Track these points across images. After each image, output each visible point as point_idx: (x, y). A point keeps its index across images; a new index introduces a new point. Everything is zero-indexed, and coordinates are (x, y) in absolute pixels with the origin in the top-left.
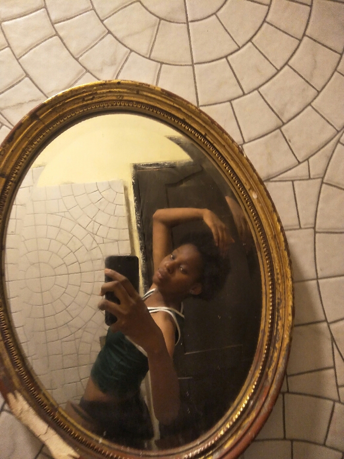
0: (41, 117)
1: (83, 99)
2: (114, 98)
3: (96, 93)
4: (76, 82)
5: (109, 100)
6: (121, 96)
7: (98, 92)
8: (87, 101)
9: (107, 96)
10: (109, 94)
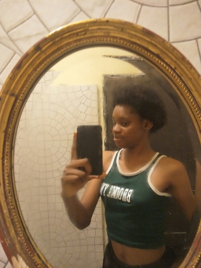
0: (44, 49)
1: (77, 34)
2: (102, 34)
3: (88, 30)
4: (72, 19)
5: (98, 36)
6: (107, 33)
7: (90, 28)
8: (80, 36)
9: (96, 33)
10: (98, 31)
